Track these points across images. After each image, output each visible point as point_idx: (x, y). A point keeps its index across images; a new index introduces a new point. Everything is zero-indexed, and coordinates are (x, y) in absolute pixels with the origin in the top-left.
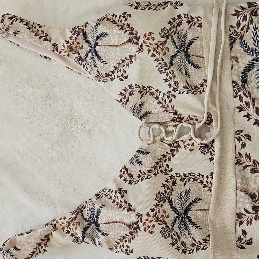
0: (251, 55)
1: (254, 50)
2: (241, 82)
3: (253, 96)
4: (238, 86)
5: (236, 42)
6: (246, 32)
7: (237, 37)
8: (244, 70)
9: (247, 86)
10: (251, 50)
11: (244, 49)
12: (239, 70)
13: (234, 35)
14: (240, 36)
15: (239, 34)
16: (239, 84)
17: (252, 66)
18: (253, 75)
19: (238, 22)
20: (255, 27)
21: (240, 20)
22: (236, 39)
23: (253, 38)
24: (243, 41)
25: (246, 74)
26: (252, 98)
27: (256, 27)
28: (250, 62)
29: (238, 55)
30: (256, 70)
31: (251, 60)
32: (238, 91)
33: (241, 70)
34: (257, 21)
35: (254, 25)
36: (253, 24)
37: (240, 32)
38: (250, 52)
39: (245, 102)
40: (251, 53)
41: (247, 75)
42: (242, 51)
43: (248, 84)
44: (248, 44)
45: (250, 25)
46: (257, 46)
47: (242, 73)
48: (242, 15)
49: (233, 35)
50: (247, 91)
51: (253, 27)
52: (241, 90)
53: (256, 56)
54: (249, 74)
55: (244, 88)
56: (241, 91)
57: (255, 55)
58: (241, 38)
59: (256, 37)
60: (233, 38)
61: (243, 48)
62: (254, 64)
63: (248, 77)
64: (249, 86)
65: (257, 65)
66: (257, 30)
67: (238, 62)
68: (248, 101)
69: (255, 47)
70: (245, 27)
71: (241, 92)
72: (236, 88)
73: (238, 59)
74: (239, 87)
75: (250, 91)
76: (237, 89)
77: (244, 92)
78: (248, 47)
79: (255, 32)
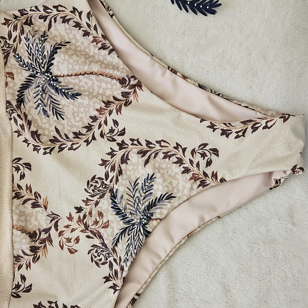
0: (27, 70)
1: (30, 64)
2: (17, 102)
3: (29, 118)
4: (11, 107)
5: (10, 55)
6: (18, 44)
7: (10, 50)
8: (20, 88)
9: (23, 106)
10: (26, 65)
11: (19, 63)
12: (15, 88)
13: (7, 47)
14: (13, 49)
15: (12, 47)
16: (13, 105)
17: (29, 83)
18: (31, 93)
19: (9, 32)
20: (26, 38)
21: (11, 30)
22: (10, 53)
23: (27, 50)
24: (17, 55)
25: (23, 92)
26: (27, 120)
27: (28, 37)
28: (27, 79)
29: (14, 71)
30: (34, 87)
31: (28, 76)
32: (12, 113)
33: (18, 87)
34: (29, 31)
35: (25, 35)
36: (24, 35)
37: (13, 43)
38: (26, 67)
39: (20, 125)
40: (27, 68)
41: (24, 94)
42: (18, 66)
43: (25, 104)
44: (23, 58)
45: (21, 36)
46: (32, 60)
47: (18, 91)
48: (12, 25)
49: (5, 47)
50: (23, 113)
51: (25, 38)
52: (14, 111)
53: (32, 71)
54: (26, 92)
55: (19, 109)
56: (14, 112)
57: (31, 70)
58: (15, 51)
59: (30, 49)
60: (6, 51)
61: (18, 63)
62: (32, 81)
63: (25, 95)
64: (26, 106)
65: (34, 82)
66: (29, 42)
67: (13, 78)
68: (23, 124)
69: (30, 62)
70: (17, 38)
71: (15, 113)
72: (10, 109)
73: (13, 75)
74: (13, 108)
75: (27, 112)
76: (11, 110)
77: (19, 113)
78: (23, 61)
79: (27, 44)
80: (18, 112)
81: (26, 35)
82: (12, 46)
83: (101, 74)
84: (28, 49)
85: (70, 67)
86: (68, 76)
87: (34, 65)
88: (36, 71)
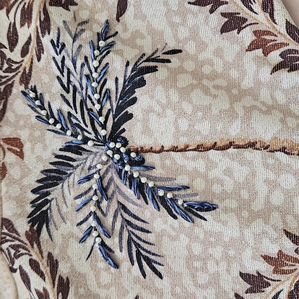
0: (59, 133)
1: (66, 115)
2: (29, 223)
3: (63, 270)
4: (14, 238)
5: (14, 90)
6: (35, 60)
7: (14, 76)
8: (39, 181)
9: (47, 233)
10: (57, 117)
11: (38, 113)
12: (25, 182)
13: (4, 68)
14: (20, 74)
15: (18, 68)
16: (19, 231)
17: (63, 168)
18: (70, 198)
19: (9, 28)
20: (55, 42)
21: (14, 23)
22: (12, 85)
23: (58, 77)
24: (31, 90)
25: (48, 194)
26: (57, 278)
27: (61, 41)
28: (57, 156)
29: (24, 135)
30: (77, 179)
31: (61, 150)
32: (14, 255)
33: (32, 181)
34: (64, 22)
35: (53, 35)
36: (49, 34)
37: (21, 59)
38: (55, 124)
39: (38, 292)
40: (59, 126)
41: (49, 198)
42: (34, 120)
43: (52, 227)
44: (47, 98)
45: (43, 36)
46: (72, 105)
47: (34, 191)
48: (18, 6)
50: (45, 254)
51: (52, 42)
52: (22, 251)
53: (72, 135)
54: (55, 192)
55: (35, 245)
56: (22, 254)
57: (69, 133)
58: (26, 78)
59: (65, 74)
60: (3, 80)
61: (36, 111)
62: (71, 163)
63: (53, 203)
64: (54, 233)
65: (78, 166)
66: (63, 53)
67: (21, 155)
68: (44, 289)
69: (66, 109)
70: (32, 44)
71: (24, 257)
72: (9, 243)
73: (21, 146)
74: (19, 241)
75: (56, 253)
76: (13, 247)
77: (35, 257)
78: (46, 106)
79: (59, 58)
80: (32, 253)
81: (56, 35)
82: (17, 65)
83: (283, 150)
84: (62, 72)
85: (184, 125)
86: (175, 149)
87: (77, 119)
88: (83, 136)
